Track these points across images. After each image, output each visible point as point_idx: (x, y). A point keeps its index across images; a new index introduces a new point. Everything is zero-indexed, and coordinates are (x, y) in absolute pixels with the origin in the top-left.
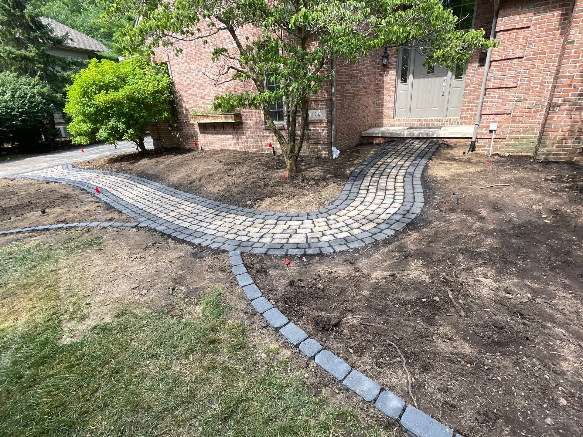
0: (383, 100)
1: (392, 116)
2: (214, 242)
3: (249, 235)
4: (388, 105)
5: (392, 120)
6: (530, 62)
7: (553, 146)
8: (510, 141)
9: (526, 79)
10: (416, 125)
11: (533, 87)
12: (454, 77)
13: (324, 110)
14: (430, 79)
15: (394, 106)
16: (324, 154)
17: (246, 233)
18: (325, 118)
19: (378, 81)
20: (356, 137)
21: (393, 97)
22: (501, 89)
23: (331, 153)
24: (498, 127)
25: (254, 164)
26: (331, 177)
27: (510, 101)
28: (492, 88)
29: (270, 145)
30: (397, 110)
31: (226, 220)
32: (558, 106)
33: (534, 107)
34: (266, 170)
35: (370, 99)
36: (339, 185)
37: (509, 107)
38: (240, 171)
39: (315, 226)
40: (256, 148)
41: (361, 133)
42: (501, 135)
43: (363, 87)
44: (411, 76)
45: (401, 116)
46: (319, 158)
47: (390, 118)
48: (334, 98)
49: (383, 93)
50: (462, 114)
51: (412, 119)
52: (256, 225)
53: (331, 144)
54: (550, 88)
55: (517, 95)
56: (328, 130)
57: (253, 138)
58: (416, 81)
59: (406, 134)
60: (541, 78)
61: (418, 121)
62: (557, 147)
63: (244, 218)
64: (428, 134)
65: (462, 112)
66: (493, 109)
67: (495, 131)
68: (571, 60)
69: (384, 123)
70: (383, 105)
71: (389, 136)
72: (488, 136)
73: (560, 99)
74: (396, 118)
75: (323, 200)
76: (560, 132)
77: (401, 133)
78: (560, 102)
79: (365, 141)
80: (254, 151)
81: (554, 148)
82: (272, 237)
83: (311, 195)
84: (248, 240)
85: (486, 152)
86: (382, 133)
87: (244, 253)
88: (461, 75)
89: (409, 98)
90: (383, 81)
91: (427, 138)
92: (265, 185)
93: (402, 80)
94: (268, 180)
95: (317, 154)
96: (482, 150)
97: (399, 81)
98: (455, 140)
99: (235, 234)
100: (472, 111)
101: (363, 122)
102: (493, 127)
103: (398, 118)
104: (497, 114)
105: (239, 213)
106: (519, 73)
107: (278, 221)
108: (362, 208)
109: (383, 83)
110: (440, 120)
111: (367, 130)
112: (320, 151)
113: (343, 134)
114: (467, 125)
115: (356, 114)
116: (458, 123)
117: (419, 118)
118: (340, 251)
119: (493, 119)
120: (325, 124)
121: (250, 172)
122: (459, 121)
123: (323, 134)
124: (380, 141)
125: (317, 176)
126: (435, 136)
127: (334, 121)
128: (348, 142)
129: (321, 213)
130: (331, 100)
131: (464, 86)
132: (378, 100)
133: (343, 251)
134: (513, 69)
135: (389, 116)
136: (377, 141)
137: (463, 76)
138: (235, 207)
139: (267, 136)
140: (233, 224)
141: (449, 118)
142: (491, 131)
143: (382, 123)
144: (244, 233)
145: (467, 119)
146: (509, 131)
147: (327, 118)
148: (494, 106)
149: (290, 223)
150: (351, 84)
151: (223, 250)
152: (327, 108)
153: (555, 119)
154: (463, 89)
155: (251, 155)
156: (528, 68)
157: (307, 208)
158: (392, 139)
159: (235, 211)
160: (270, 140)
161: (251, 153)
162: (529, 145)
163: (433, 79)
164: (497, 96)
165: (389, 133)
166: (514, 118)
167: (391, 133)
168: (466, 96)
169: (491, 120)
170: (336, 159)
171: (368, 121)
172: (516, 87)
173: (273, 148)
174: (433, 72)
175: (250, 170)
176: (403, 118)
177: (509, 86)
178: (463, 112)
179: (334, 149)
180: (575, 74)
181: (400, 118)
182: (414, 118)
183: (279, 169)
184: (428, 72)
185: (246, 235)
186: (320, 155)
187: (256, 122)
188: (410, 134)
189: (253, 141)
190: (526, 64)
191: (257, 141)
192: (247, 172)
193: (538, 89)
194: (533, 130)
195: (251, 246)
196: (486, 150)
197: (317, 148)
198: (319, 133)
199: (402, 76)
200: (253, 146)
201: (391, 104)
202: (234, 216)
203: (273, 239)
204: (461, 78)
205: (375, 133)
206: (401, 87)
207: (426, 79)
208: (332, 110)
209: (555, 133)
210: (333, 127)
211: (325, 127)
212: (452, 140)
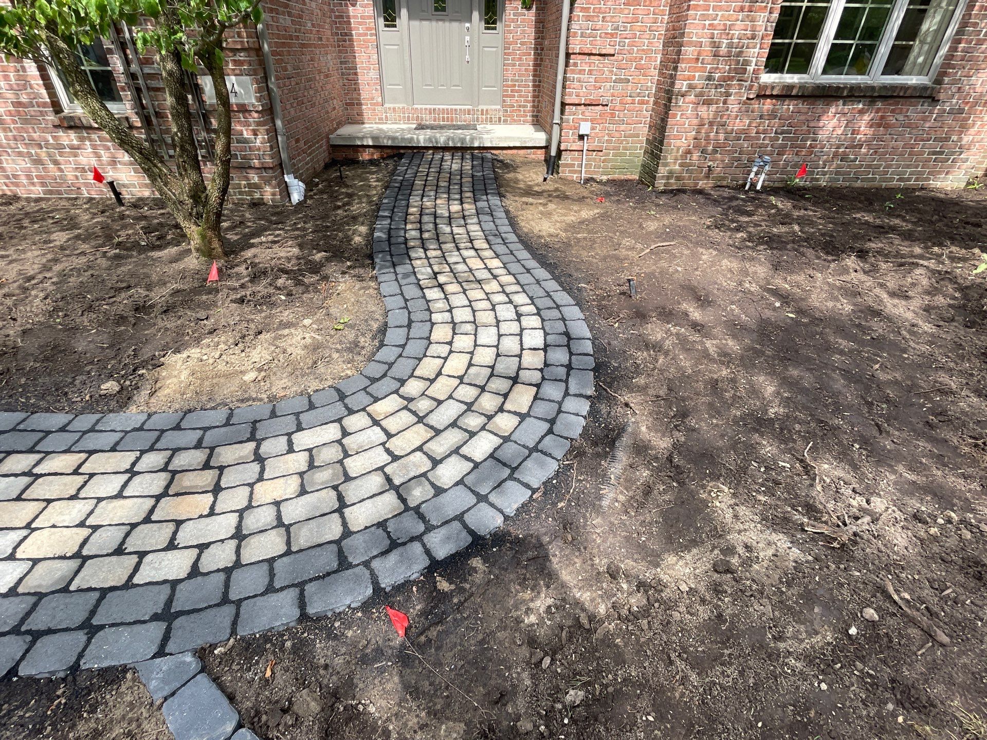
0: (354, 62)
1: (380, 99)
2: (36, 635)
3: (186, 536)
4: (366, 77)
5: (380, 108)
6: (632, 8)
7: (675, 163)
8: (608, 154)
9: (627, 41)
10: (428, 120)
11: (636, 58)
12: (483, 24)
13: (246, 79)
14: (440, 23)
15: (381, 78)
16: (269, 193)
17: (162, 534)
18: (254, 101)
19: (337, 17)
20: (321, 146)
21: (375, 56)
22: (592, 57)
23: (286, 191)
24: (593, 129)
25: (60, 238)
26: (328, 259)
27: (607, 80)
28: (580, 54)
29: (98, 177)
30: (387, 87)
31: (41, 489)
32: (682, 96)
33: (639, 95)
34: (117, 257)
35: (329, 57)
36: (360, 278)
37: (605, 93)
38: (16, 267)
39: (389, 436)
40: (43, 184)
41: (328, 139)
42: (595, 144)
43: (313, 25)
44: (404, 13)
45: (395, 101)
46: (256, 204)
47: (375, 104)
48: (266, 46)
49: (352, 46)
50: (504, 101)
51: (419, 107)
52: (187, 481)
53: (280, 167)
54: (658, 62)
55: (615, 70)
56: (268, 132)
57: (20, 154)
58: (415, 24)
59: (422, 138)
60: (646, 41)
61: (430, 113)
62: (681, 165)
63: (124, 460)
64: (463, 140)
65: (504, 96)
66: (581, 94)
67: (587, 135)
68: (699, 13)
69: (365, 115)
70: (356, 74)
71: (390, 143)
72: (577, 145)
73: (685, 83)
74: (386, 105)
75: (351, 335)
76: (683, 140)
77: (412, 139)
78: (684, 89)
79: (340, 156)
80: (37, 191)
81: (677, 167)
82: (280, 523)
83: (307, 322)
84: (195, 571)
85: (575, 176)
86: (374, 138)
87: (213, 646)
88: (494, 22)
89: (407, 63)
90: (348, 17)
91: (463, 149)
92: (137, 310)
93: (386, 20)
94: (143, 292)
95: (250, 193)
96: (570, 172)
97: (381, 21)
98: (509, 152)
99: (119, 551)
100: (520, 96)
101: (327, 112)
102: (585, 129)
103: (392, 106)
104: (589, 105)
105: (91, 441)
106: (617, 28)
107: (259, 443)
108: (463, 342)
109: (349, 23)
110: (469, 110)
111: (336, 129)
112: (257, 186)
113: (297, 141)
114: (514, 121)
115: (312, 92)
116: (500, 118)
117: (432, 107)
118: (518, 510)
119: (583, 113)
120: (256, 115)
121: (58, 268)
122: (501, 113)
123: (258, 143)
124: (373, 154)
125: (289, 259)
126: (476, 145)
127: (278, 108)
128: (312, 160)
129: (374, 380)
130: (259, 50)
131: (500, 45)
132: (345, 63)
133: (523, 505)
134: (608, 19)
135: (373, 99)
136: (365, 156)
137: (498, 25)
138: (59, 419)
139: (72, 147)
140: (87, 506)
141: (485, 108)
142: (581, 137)
143: (360, 114)
144: (158, 535)
145: (513, 111)
146: (606, 138)
147: (259, 99)
148: (584, 90)
149: (303, 439)
150: (290, 14)
151: (103, 673)
152: (255, 73)
153: (678, 118)
154: (500, 50)
155: (33, 207)
156: (630, 20)
157: (321, 368)
158: (396, 152)
159: (69, 438)
160: (87, 158)
161: (28, 200)
162: (633, 161)
163: (447, 24)
164: (587, 69)
165: (389, 138)
166: (612, 114)
167: (394, 139)
168: (508, 65)
169: (580, 116)
170: (300, 203)
171: (334, 109)
172: (613, 55)
173: (111, 184)
174: (444, 9)
175: (56, 261)
176: (401, 106)
177: (604, 52)
178: (507, 96)
179: (289, 178)
180: (703, 40)
181: (397, 106)
182: (424, 107)
183: (160, 248)
184: (436, 9)
185: (171, 546)
186: (257, 196)
187: (18, 104)
188: (430, 140)
189: (25, 164)
190: (626, 12)
191: (38, 162)
192: (46, 268)
193: (643, 62)
194: (638, 136)
195: (225, 600)
196: (575, 172)
197: (247, 179)
198: (246, 141)
199: (385, 11)
200: (29, 177)
201: (373, 74)
202: (72, 460)
203: (288, 528)
204: (495, 29)
205: (358, 138)
206: (387, 34)
207: (434, 23)
208: (266, 78)
209: (678, 143)
210: (279, 123)
211: (259, 124)
212: (505, 152)
